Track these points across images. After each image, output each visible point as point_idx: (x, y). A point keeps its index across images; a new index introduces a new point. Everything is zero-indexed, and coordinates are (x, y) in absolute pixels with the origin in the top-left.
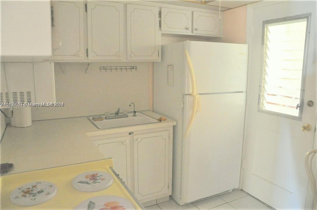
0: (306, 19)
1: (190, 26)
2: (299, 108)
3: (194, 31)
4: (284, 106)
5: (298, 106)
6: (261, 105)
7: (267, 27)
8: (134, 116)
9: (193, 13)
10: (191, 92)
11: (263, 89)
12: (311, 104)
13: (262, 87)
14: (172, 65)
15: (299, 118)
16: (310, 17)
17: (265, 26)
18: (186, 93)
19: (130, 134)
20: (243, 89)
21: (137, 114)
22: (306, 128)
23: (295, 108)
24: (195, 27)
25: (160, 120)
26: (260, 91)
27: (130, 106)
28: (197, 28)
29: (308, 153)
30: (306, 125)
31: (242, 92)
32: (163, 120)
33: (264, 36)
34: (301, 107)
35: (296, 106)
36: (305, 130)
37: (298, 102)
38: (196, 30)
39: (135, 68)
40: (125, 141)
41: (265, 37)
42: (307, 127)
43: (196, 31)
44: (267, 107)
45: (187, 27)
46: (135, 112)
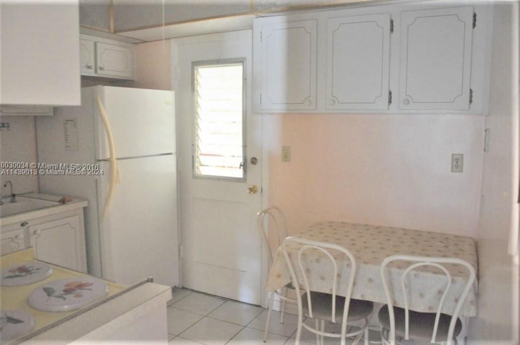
0: (241, 64)
1: (92, 64)
2: (242, 167)
3: (99, 71)
4: (224, 167)
5: (241, 165)
6: (197, 170)
7: (197, 70)
8: (13, 201)
9: (95, 44)
10: (108, 156)
11: (197, 149)
12: (254, 161)
13: (196, 146)
14: (73, 120)
15: (243, 180)
16: (245, 62)
17: (195, 68)
18: (101, 159)
19: (22, 225)
20: (173, 150)
21: (17, 198)
22: (252, 190)
23: (237, 168)
24: (99, 65)
25: (63, 202)
26: (193, 151)
27: (5, 186)
28: (102, 66)
29: (258, 214)
30: (252, 187)
31: (171, 154)
32: (67, 201)
33: (194, 81)
34: (244, 166)
35: (239, 166)
36: (252, 193)
37: (241, 160)
38: (101, 69)
39: (6, 125)
40: (16, 237)
41: (196, 82)
42: (254, 188)
43: (102, 71)
44: (204, 171)
45: (90, 65)
46: (14, 195)
